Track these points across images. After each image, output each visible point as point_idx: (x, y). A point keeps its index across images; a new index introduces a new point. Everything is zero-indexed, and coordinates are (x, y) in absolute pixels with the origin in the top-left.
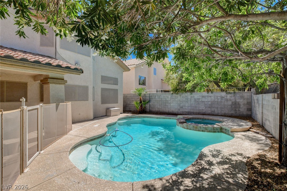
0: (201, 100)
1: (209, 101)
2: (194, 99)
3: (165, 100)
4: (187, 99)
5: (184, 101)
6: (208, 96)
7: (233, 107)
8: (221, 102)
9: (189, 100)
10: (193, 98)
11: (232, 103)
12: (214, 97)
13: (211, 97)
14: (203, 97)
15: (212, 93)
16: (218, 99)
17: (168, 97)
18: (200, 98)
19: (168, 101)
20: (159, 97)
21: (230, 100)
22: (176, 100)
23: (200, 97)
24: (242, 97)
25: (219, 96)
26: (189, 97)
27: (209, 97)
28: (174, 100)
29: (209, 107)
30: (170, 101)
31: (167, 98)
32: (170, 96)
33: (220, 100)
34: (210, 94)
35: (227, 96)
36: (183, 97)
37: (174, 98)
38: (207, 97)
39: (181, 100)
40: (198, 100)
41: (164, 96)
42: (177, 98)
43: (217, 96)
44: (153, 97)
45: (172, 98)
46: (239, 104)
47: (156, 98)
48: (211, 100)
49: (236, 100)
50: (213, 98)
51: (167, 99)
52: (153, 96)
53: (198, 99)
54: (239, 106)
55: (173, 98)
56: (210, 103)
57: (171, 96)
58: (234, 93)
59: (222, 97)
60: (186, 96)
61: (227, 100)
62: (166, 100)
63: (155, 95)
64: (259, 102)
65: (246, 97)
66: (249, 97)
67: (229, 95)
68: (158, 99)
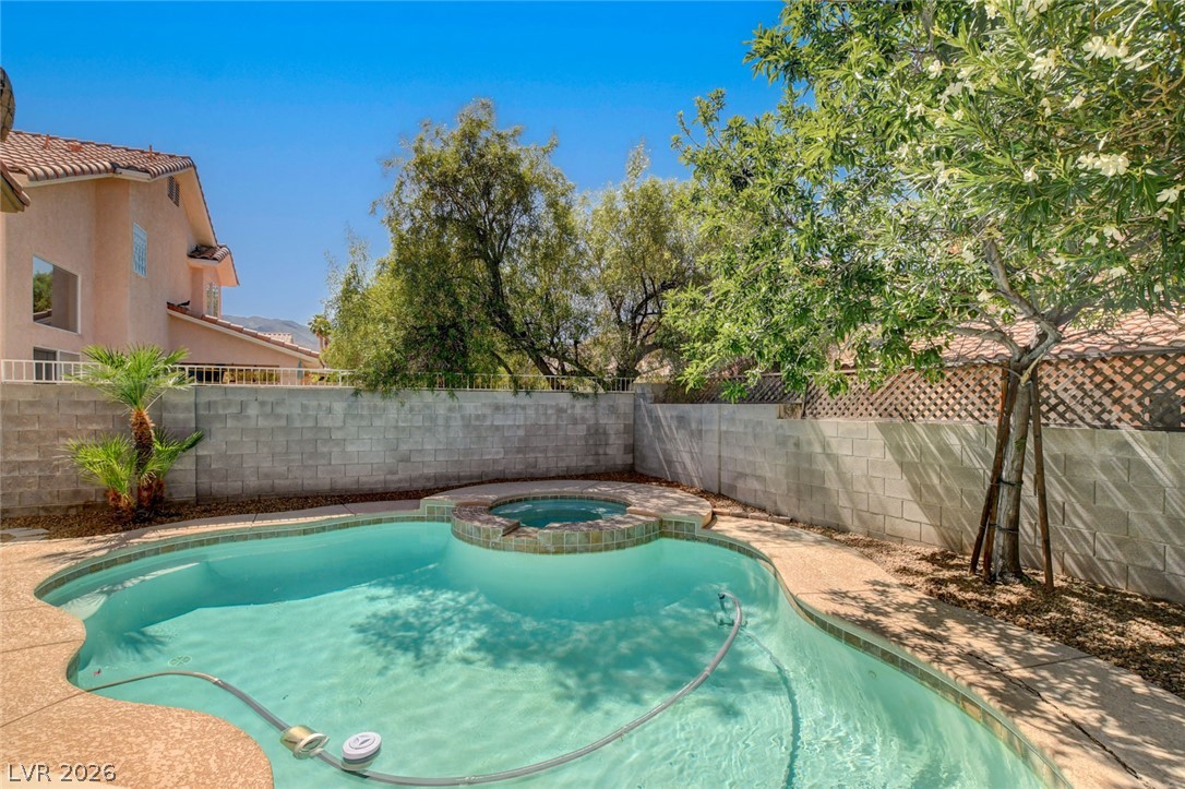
0: (488, 423)
1: (518, 427)
2: (463, 417)
3: (310, 423)
4: (433, 419)
5: (419, 428)
6: (515, 407)
7: (591, 442)
8: (557, 427)
9: (441, 422)
10: (458, 415)
11: (589, 429)
12: (537, 410)
13: (524, 408)
14: (497, 408)
15: (528, 393)
16: (548, 418)
17: (330, 410)
18: (485, 416)
19: (330, 429)
20: (268, 409)
21: (583, 420)
22: (377, 423)
23: (488, 411)
24: (613, 410)
25: (552, 407)
26: (441, 411)
27: (519, 410)
28: (364, 423)
29: (519, 451)
30: (338, 429)
31: (321, 414)
32: (344, 404)
33: (552, 422)
34: (522, 399)
35: (573, 407)
36: (411, 410)
37: (365, 413)
38: (510, 411)
39: (401, 424)
40: (478, 423)
41: (304, 407)
42: (380, 416)
43: (546, 407)
44: (221, 412)
45: (355, 417)
46: (605, 433)
47: (248, 417)
48: (526, 419)
49: (597, 419)
50: (531, 412)
51: (326, 423)
52: (229, 404)
53: (478, 417)
54: (607, 440)
55: (362, 416)
56: (521, 433)
57: (350, 406)
58: (596, 394)
59: (560, 411)
60: (427, 406)
61: (575, 421)
62: (316, 428)
63: (244, 399)
64: (694, 426)
65: (621, 410)
66: (629, 410)
67: (580, 404)
68: (262, 423)
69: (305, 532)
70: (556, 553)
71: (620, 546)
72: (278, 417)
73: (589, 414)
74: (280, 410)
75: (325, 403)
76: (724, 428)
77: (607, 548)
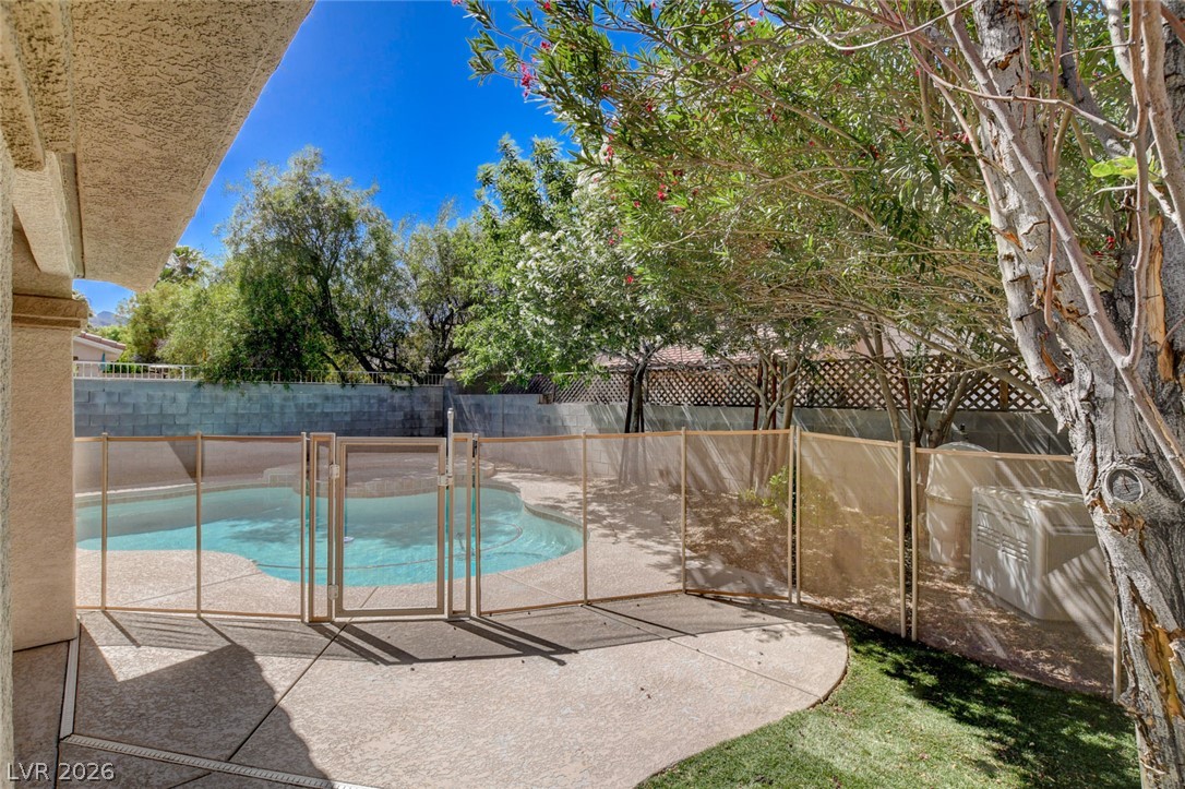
0: (319, 410)
1: (346, 413)
2: (296, 405)
3: (155, 411)
4: (269, 407)
5: (257, 414)
6: (342, 397)
7: (408, 425)
8: (379, 414)
9: (276, 409)
10: (292, 404)
11: (405, 415)
12: (361, 400)
13: (350, 398)
14: (327, 398)
15: (353, 386)
16: (371, 406)
17: (174, 400)
18: (316, 405)
19: (174, 416)
20: (116, 399)
21: (401, 408)
22: (218, 410)
23: (318, 401)
24: (426, 400)
25: (374, 397)
26: (277, 400)
27: (346, 400)
28: (206, 411)
30: (182, 415)
31: (166, 403)
32: (188, 395)
33: (375, 409)
34: (349, 391)
35: (392, 397)
36: (250, 399)
37: (208, 401)
38: (339, 401)
39: (240, 411)
40: (309, 410)
41: (150, 397)
42: (221, 405)
43: (369, 398)
45: (197, 405)
46: (419, 418)
47: (95, 405)
48: (352, 407)
49: (412, 408)
50: (356, 402)
51: (170, 410)
53: (309, 405)
54: (420, 424)
55: (204, 404)
56: (348, 418)
57: (193, 396)
58: (411, 387)
59: (381, 400)
60: (265, 397)
61: (393, 409)
62: (162, 415)
64: (486, 411)
65: (433, 399)
66: (440, 400)
67: (398, 395)
68: (109, 410)
69: (165, 497)
70: (380, 497)
71: (424, 492)
72: (125, 405)
73: (406, 403)
74: (126, 400)
75: (170, 393)
76: (506, 412)
77: (416, 493)
